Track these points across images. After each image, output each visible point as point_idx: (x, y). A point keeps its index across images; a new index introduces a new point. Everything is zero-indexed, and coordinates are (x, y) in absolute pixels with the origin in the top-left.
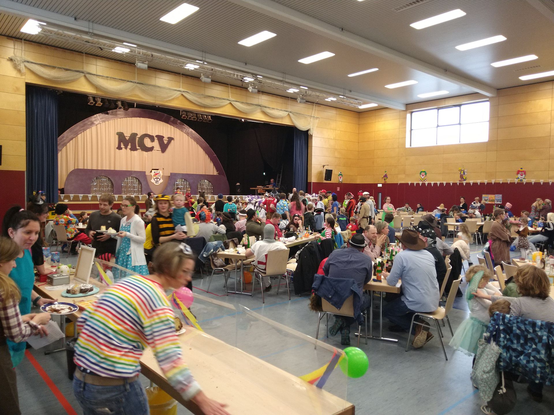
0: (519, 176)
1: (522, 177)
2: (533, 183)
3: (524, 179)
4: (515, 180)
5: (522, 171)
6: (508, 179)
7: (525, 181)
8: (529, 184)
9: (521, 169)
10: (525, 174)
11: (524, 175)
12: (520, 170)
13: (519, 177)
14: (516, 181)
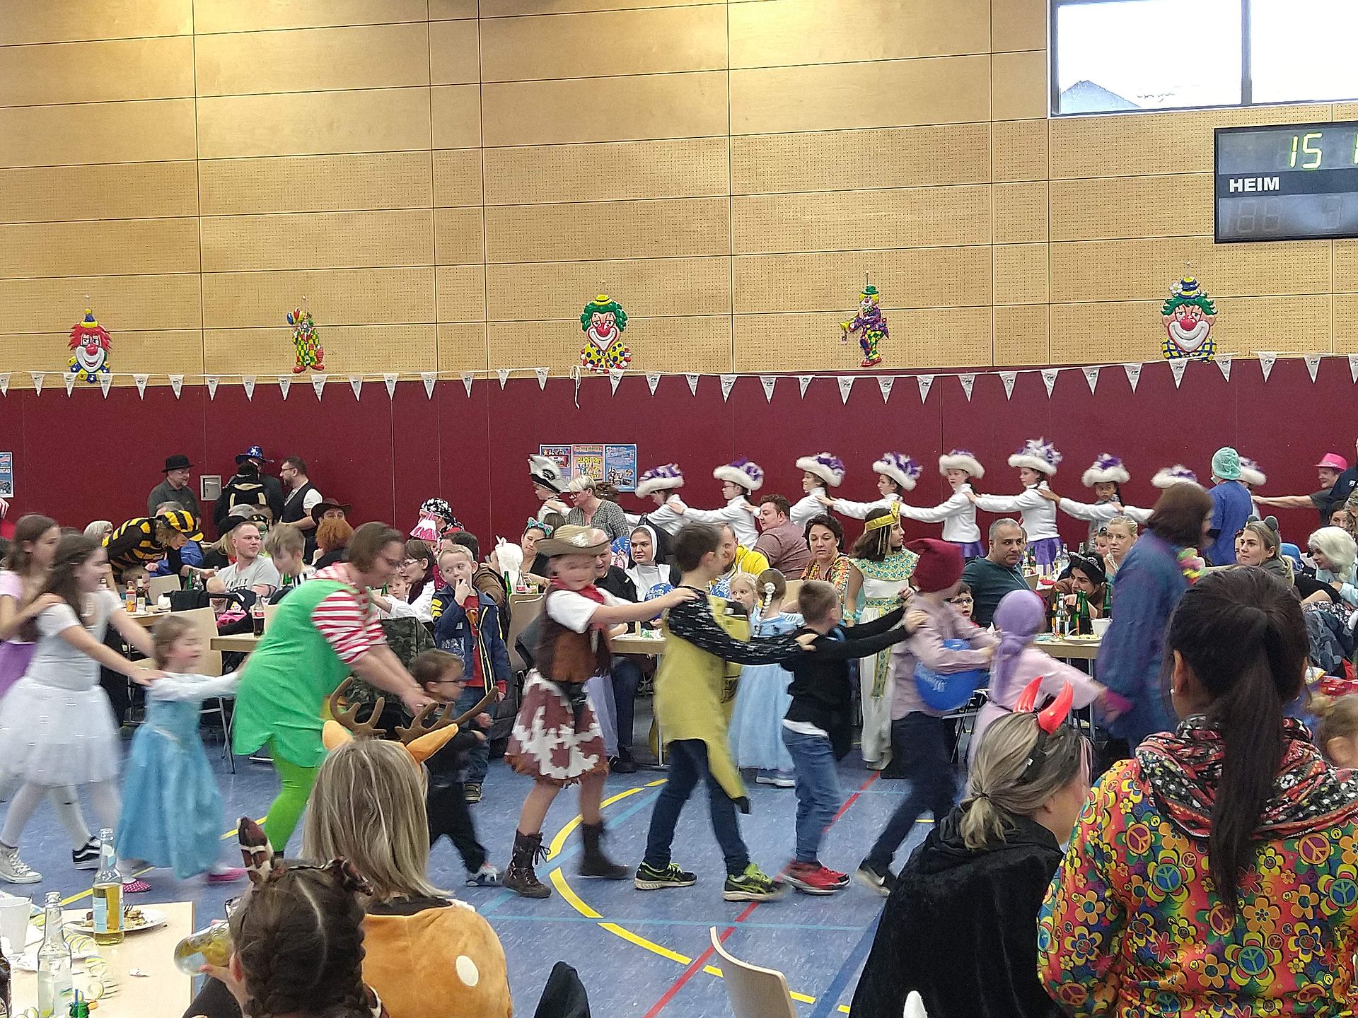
0: (81, 355)
1: (92, 359)
2: (142, 387)
3: (102, 368)
4: (66, 375)
5: (91, 332)
6: (34, 374)
7: (106, 382)
8: (124, 394)
9: (89, 319)
10: (105, 346)
11: (101, 350)
12: (84, 324)
13: (83, 364)
14: (69, 381)
